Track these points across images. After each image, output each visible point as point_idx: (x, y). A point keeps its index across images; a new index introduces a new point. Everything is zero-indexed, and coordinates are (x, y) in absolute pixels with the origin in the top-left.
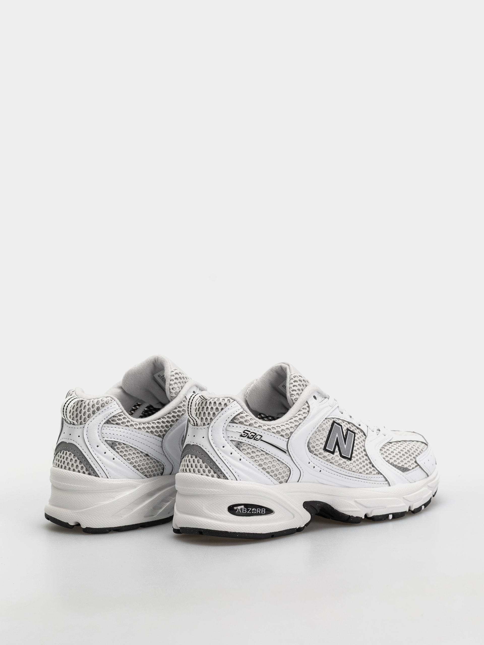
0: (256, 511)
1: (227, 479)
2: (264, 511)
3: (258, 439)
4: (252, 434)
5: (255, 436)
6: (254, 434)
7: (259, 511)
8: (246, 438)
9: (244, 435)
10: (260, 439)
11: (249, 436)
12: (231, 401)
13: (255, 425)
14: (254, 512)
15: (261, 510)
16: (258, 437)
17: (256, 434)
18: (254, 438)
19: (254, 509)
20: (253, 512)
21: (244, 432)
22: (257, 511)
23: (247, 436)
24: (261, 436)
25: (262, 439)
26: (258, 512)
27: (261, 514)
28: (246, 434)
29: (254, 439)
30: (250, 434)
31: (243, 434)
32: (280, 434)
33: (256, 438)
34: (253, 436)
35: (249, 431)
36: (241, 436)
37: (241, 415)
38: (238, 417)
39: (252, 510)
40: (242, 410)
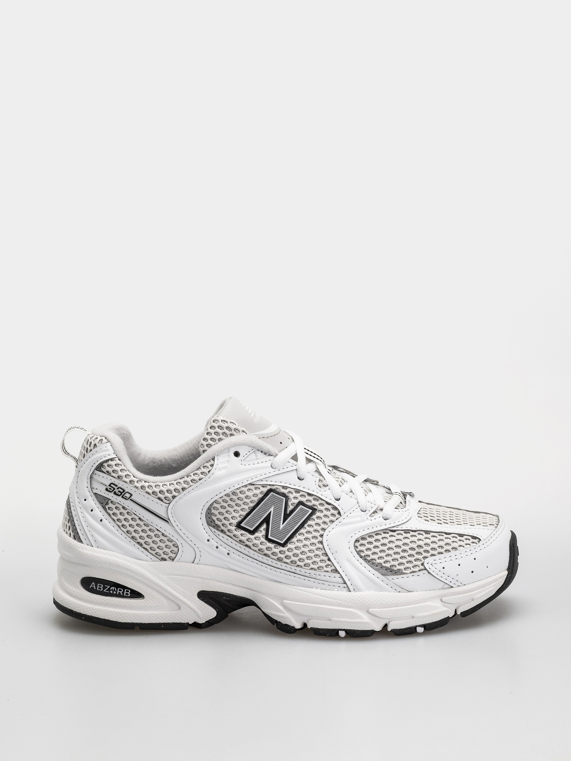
0: (115, 591)
1: (81, 542)
2: (128, 593)
3: (127, 497)
4: (120, 490)
5: (123, 494)
6: (122, 491)
7: (121, 592)
8: (112, 494)
9: (110, 489)
10: (130, 499)
11: (115, 492)
12: (105, 441)
13: (124, 479)
14: (113, 592)
15: (124, 591)
16: (128, 495)
17: (124, 491)
18: (122, 495)
19: (113, 588)
20: (111, 592)
21: (110, 485)
22: (118, 591)
23: (114, 491)
24: (131, 495)
25: (132, 498)
26: (119, 593)
27: (123, 597)
28: (113, 489)
29: (122, 497)
30: (118, 489)
31: (109, 487)
32: (157, 497)
33: (125, 496)
34: (121, 493)
35: (117, 486)
36: (107, 489)
37: (110, 462)
38: (106, 464)
39: (111, 589)
40: (114, 456)
